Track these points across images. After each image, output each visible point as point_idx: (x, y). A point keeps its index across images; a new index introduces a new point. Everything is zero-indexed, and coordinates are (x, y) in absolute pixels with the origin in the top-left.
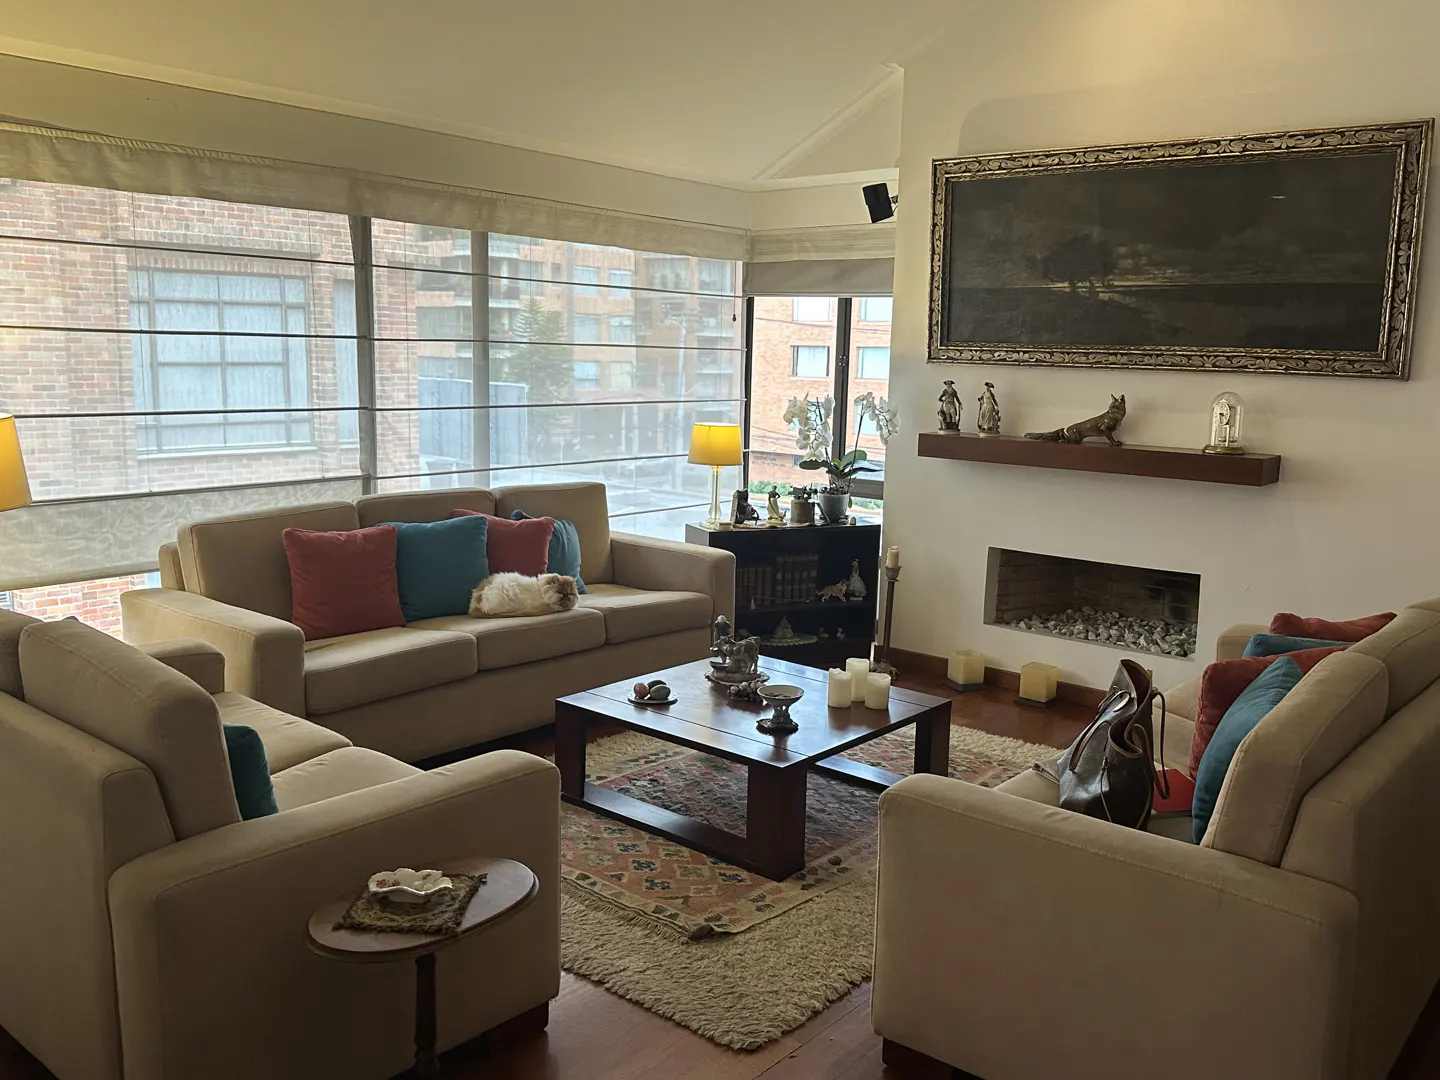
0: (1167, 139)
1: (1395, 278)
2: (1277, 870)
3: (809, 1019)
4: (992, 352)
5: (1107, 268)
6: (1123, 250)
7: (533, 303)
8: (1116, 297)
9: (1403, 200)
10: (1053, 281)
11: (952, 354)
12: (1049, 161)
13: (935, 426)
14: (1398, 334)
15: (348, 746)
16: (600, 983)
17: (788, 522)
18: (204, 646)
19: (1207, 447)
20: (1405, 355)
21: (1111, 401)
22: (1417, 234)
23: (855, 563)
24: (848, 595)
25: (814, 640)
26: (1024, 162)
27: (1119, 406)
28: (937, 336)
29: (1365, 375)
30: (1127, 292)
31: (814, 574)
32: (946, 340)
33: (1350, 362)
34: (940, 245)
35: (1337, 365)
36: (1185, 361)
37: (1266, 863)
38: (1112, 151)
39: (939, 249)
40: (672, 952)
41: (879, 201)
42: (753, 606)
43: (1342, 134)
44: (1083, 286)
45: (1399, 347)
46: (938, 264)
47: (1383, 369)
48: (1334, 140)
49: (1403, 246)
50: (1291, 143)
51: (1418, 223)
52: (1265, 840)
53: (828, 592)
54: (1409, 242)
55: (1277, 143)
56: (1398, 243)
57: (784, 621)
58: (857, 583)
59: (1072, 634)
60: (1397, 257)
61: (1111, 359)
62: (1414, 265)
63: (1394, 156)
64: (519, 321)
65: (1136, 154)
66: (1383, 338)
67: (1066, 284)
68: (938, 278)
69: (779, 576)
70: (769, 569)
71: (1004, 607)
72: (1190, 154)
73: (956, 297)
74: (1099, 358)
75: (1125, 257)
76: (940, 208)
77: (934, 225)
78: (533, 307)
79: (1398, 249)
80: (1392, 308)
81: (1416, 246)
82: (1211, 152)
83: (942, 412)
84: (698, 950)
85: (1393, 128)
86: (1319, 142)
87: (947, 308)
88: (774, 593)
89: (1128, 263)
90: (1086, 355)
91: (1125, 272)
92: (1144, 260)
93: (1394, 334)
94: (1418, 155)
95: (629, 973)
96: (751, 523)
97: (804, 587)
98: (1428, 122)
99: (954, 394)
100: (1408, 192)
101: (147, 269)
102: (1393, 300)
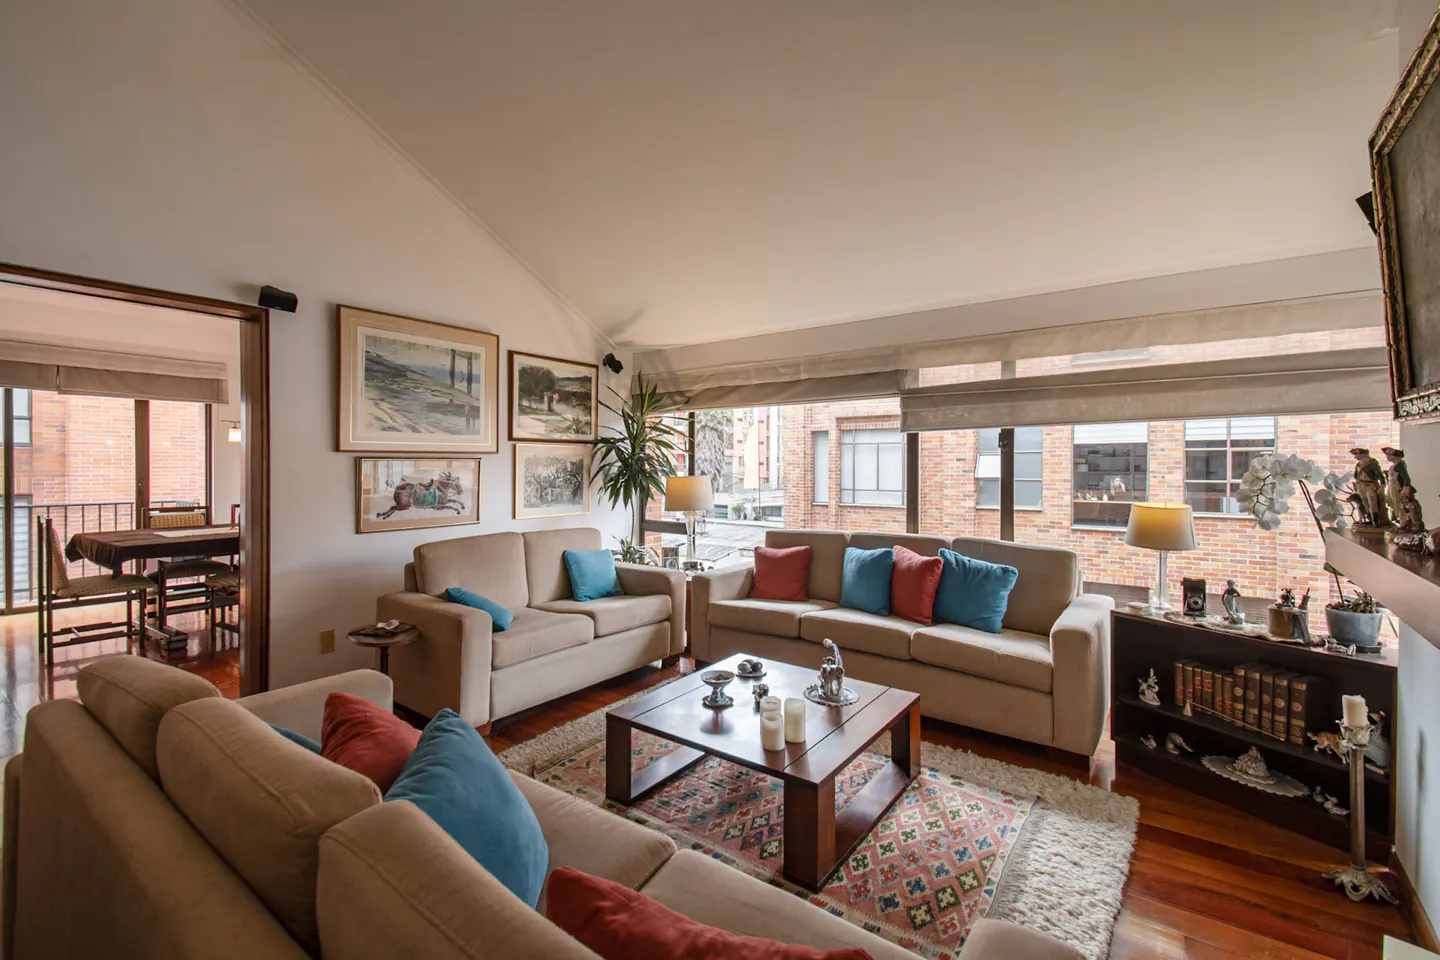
42: (1188, 711)
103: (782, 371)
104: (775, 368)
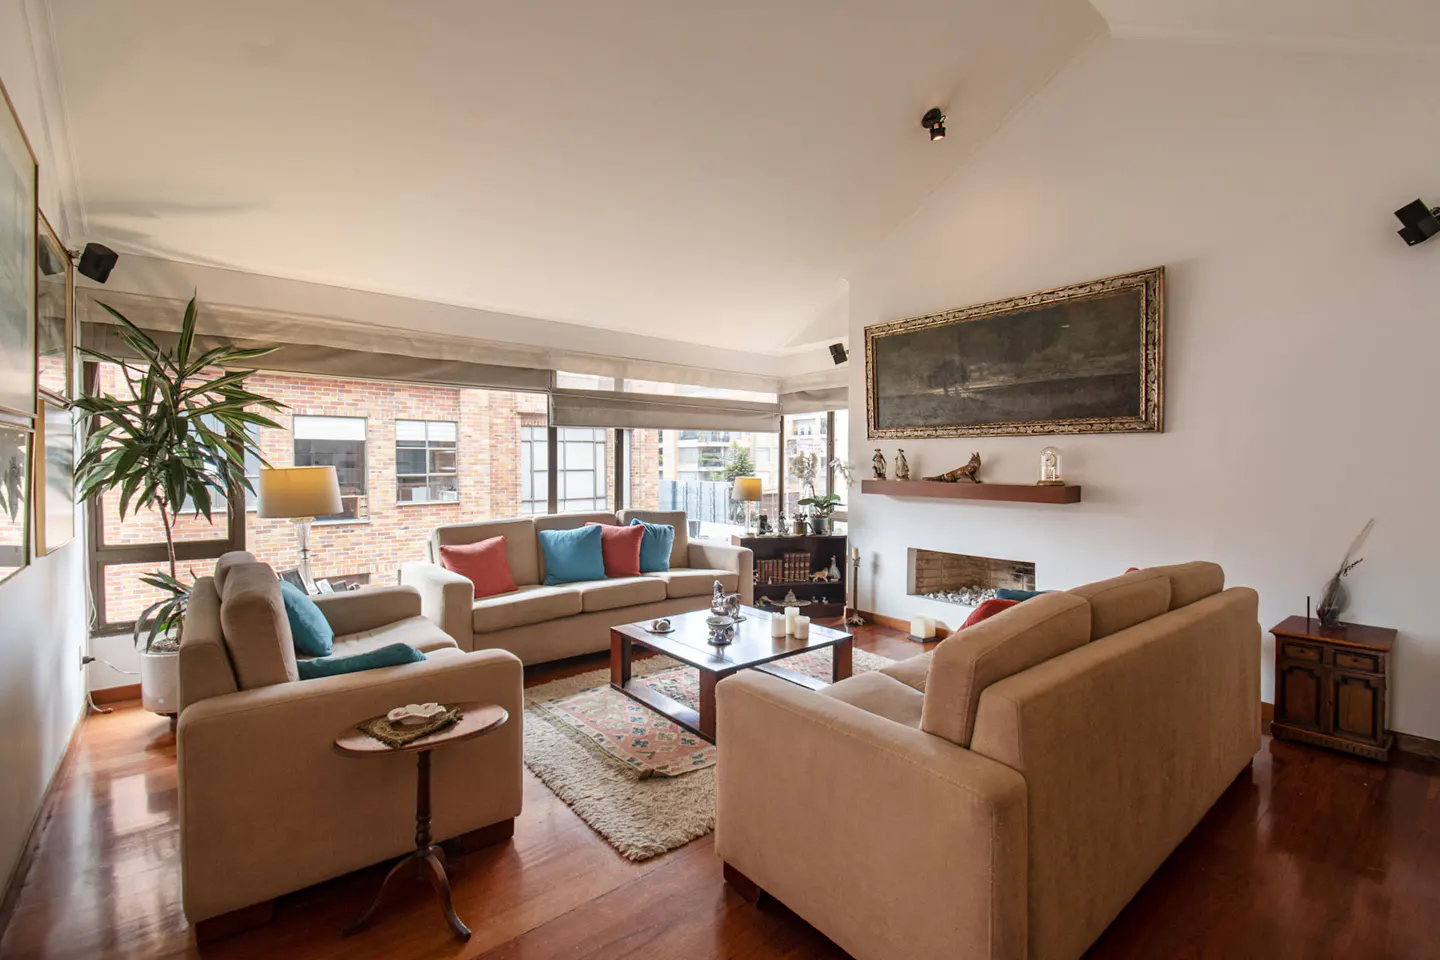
0: (994, 299)
1: (1146, 368)
2: (965, 751)
3: (690, 841)
4: (903, 432)
5: (965, 378)
6: (972, 367)
7: (735, 443)
8: (971, 395)
9: (1147, 319)
10: (934, 388)
11: (880, 435)
12: (927, 321)
13: (871, 476)
14: (1152, 403)
15: (453, 646)
16: (570, 805)
17: (792, 532)
18: (413, 588)
19: (1040, 482)
20: (1158, 416)
21: (971, 456)
22: (1159, 340)
23: (833, 559)
24: (829, 578)
25: (809, 603)
26: (914, 323)
27: (976, 459)
28: (872, 424)
29: (1133, 430)
30: (977, 391)
31: (808, 564)
32: (877, 426)
33: (1121, 424)
34: (870, 373)
35: (1113, 426)
36: (1015, 430)
37: (960, 745)
38: (962, 311)
39: (870, 376)
40: (624, 787)
41: (839, 354)
42: (770, 582)
43: (1103, 283)
44: (951, 390)
45: (1154, 412)
46: (870, 384)
47: (1144, 426)
48: (1098, 288)
49: (1150, 347)
50: (1071, 292)
51: (1159, 332)
52: (956, 727)
53: (817, 575)
54: (1154, 344)
55: (1061, 294)
56: (1147, 345)
57: (791, 592)
58: (834, 571)
59: (961, 601)
60: (1147, 355)
61: (971, 431)
62: (1159, 358)
63: (1139, 292)
64: (728, 454)
65: (977, 311)
66: (1143, 407)
67: (942, 390)
68: (871, 391)
69: (786, 565)
70: (780, 561)
71: (920, 585)
72: (1008, 307)
73: (881, 401)
74: (963, 431)
75: (974, 371)
76: (870, 353)
77: (867, 363)
78: (735, 444)
79: (1147, 349)
80: (1146, 387)
81: (1159, 347)
82: (1022, 304)
83: (875, 468)
84: (641, 787)
85: (1135, 275)
86: (1088, 290)
87: (877, 408)
88: (783, 576)
89: (977, 375)
90: (956, 430)
91: (975, 380)
92: (985, 373)
93: (1149, 404)
94: (1154, 290)
95: (591, 799)
96: (768, 534)
97: (802, 572)
98: (1159, 269)
99: (881, 457)
100: (1150, 313)
101: (531, 426)
102: (1147, 382)
103: (416, 344)
104: (408, 339)
